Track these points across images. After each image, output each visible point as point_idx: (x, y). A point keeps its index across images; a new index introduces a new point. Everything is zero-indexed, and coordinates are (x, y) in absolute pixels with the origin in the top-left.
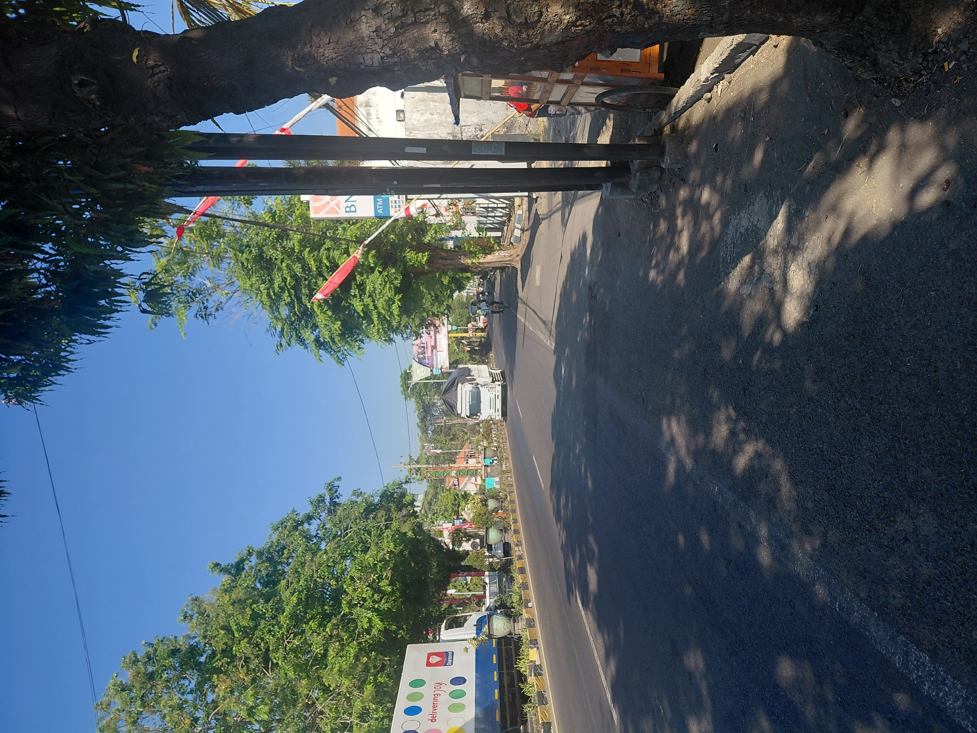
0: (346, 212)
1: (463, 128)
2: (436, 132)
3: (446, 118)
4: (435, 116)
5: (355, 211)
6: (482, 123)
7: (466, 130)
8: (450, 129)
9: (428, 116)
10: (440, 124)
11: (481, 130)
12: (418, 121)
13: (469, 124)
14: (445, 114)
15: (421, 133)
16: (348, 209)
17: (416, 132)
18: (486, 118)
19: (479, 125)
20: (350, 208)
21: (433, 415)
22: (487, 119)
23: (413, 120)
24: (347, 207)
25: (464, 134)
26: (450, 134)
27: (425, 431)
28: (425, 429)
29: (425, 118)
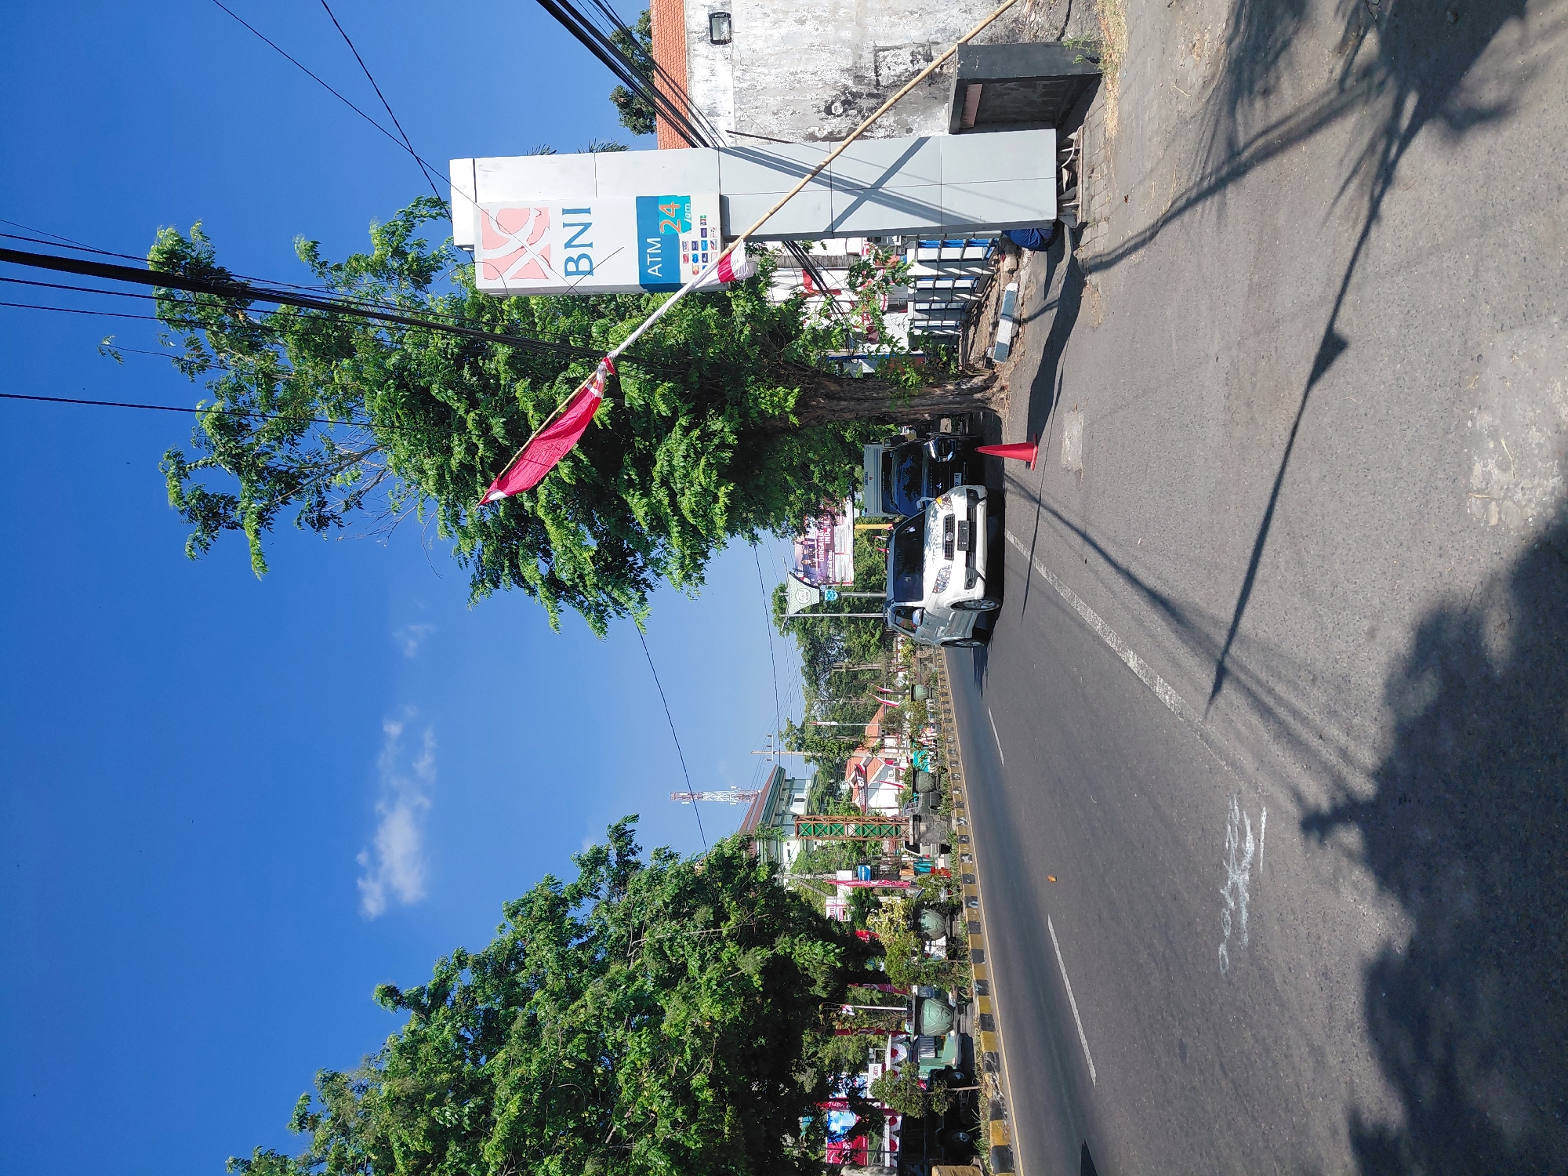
0: (568, 273)
1: (881, 54)
2: (811, 68)
3: (837, 29)
4: (809, 26)
5: (590, 272)
6: (932, 38)
7: (889, 59)
8: (846, 57)
9: (789, 26)
10: (822, 47)
11: (929, 59)
12: (766, 41)
13: (897, 44)
14: (835, 20)
15: (773, 71)
16: (571, 267)
17: (759, 70)
18: (941, 25)
19: (923, 46)
20: (577, 263)
21: (828, 655)
22: (944, 30)
23: (751, 39)
24: (570, 259)
25: (884, 71)
26: (848, 70)
27: (813, 678)
28: (814, 677)
29: (783, 31)
